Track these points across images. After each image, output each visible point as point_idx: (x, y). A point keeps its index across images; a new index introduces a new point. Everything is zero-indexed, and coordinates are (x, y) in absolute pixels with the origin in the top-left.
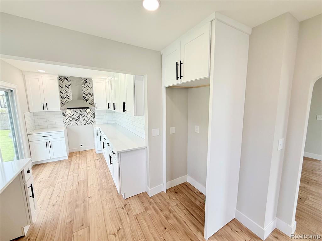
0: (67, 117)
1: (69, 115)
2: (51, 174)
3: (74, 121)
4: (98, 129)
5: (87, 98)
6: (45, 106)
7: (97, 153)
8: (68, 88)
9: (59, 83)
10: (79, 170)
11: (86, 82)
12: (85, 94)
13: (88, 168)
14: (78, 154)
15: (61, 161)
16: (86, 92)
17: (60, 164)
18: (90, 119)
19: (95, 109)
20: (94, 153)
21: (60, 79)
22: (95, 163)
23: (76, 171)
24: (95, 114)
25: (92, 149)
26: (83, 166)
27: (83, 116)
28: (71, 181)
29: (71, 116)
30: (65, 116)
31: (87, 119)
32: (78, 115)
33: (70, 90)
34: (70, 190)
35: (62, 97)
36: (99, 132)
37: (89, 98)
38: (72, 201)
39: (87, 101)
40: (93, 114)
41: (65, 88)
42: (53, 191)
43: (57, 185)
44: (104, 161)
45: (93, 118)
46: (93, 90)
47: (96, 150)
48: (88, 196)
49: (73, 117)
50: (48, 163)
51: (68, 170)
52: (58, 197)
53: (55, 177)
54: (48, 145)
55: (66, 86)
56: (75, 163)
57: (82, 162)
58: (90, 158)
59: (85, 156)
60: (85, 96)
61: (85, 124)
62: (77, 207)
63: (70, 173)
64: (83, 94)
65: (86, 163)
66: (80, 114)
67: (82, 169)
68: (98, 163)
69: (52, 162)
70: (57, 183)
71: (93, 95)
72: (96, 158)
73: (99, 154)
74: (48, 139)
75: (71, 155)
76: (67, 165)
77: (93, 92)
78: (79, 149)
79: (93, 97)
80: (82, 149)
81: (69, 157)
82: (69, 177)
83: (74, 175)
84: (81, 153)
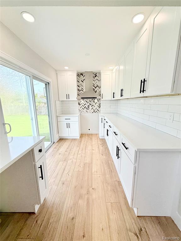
0: (81, 105)
1: (82, 104)
2: (67, 149)
3: (85, 109)
4: (103, 117)
5: (96, 90)
6: (68, 96)
7: (100, 138)
8: (83, 82)
9: (77, 78)
10: (86, 151)
11: (96, 76)
12: (94, 87)
13: (93, 152)
14: (87, 136)
15: (75, 139)
16: (95, 85)
17: (74, 142)
18: (96, 108)
19: (102, 99)
20: (98, 137)
21: (78, 75)
22: (99, 148)
23: (84, 152)
24: (101, 104)
25: (96, 134)
26: (89, 147)
27: (92, 105)
28: (79, 160)
29: (83, 105)
30: (80, 105)
31: (94, 108)
32: (89, 104)
33: (84, 84)
34: (77, 170)
35: (78, 90)
36: (103, 120)
37: (97, 90)
38: (77, 185)
39: (95, 92)
40: (99, 104)
41: (81, 82)
42: (65, 167)
43: (69, 161)
44: (106, 147)
45: (99, 108)
46: (101, 83)
47: (100, 135)
48: (92, 186)
49: (85, 106)
50: (67, 139)
51: (78, 148)
52: (68, 175)
53: (70, 152)
54: (68, 126)
55: (82, 81)
56: (84, 144)
57: (88, 144)
58: (95, 141)
59: (91, 139)
60: (94, 88)
61: (93, 113)
62: (81, 197)
63: (79, 152)
64: (93, 87)
65: (92, 146)
66: (90, 104)
67: (88, 150)
68: (101, 148)
69: (70, 139)
70: (70, 159)
71: (100, 87)
72: (99, 143)
73: (102, 139)
74: (68, 121)
75: (82, 135)
76: (78, 144)
77: (101, 84)
78: (87, 132)
79: (101, 89)
80: (90, 132)
81: (80, 137)
82: (78, 155)
83: (82, 155)
84: (89, 135)
